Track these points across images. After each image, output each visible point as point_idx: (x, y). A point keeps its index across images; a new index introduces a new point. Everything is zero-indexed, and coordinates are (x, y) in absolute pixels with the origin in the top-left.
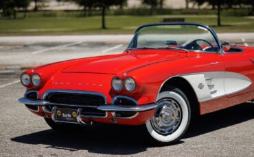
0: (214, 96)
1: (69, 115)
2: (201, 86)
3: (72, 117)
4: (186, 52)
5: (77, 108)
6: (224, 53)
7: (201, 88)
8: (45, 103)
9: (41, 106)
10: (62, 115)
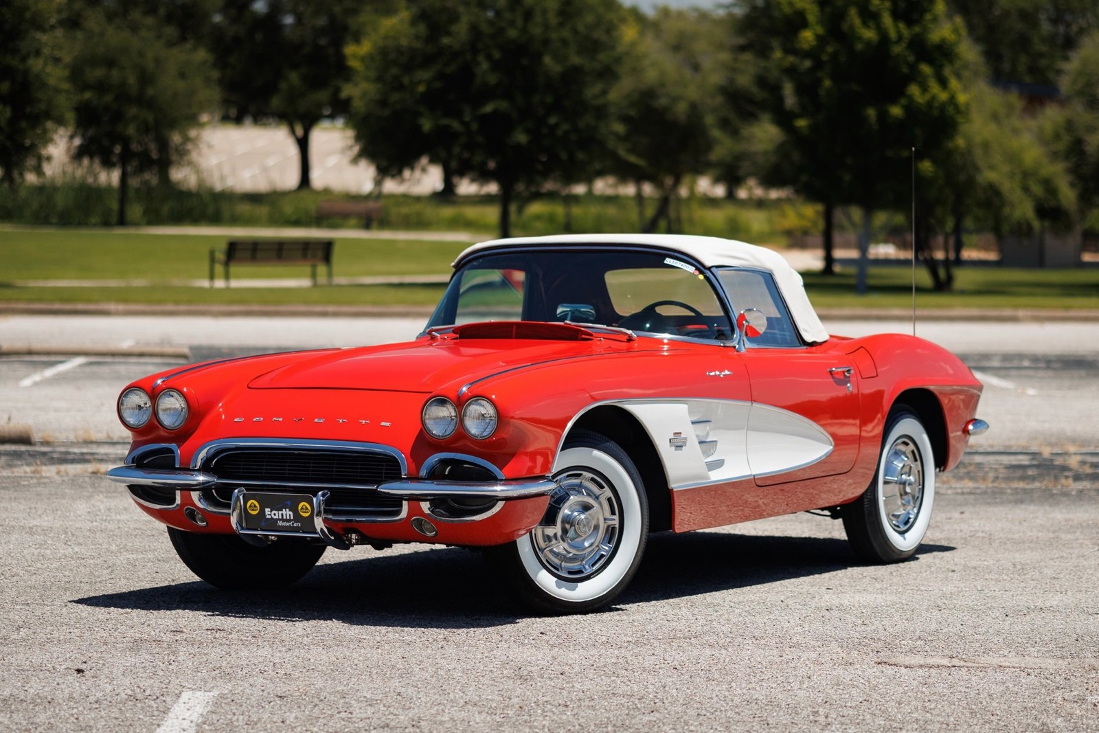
0: (717, 476)
1: (287, 513)
2: (678, 442)
3: (297, 517)
4: (630, 339)
5: (314, 492)
6: (748, 345)
7: (679, 447)
8: (201, 478)
9: (187, 488)
10: (262, 512)
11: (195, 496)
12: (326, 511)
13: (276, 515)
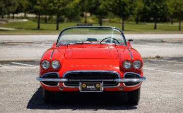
1: (93, 87)
3: (96, 88)
5: (101, 82)
8: (65, 80)
9: (61, 82)
10: (86, 87)
11: (63, 84)
12: (104, 86)
13: (90, 87)
